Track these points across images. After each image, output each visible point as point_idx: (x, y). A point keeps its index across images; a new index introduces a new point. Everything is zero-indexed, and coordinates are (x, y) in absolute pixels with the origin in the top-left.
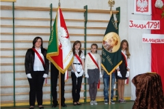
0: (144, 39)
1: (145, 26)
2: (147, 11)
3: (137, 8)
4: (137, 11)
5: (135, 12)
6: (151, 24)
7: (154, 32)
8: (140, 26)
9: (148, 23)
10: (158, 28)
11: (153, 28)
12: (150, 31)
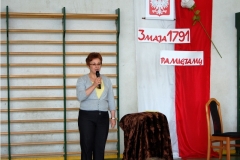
0: (163, 59)
1: (165, 39)
2: (168, 13)
3: (151, 9)
4: (151, 13)
5: (148, 15)
6: (174, 35)
7: (179, 47)
8: (156, 38)
9: (170, 33)
10: (186, 41)
11: (177, 41)
12: (173, 47)
